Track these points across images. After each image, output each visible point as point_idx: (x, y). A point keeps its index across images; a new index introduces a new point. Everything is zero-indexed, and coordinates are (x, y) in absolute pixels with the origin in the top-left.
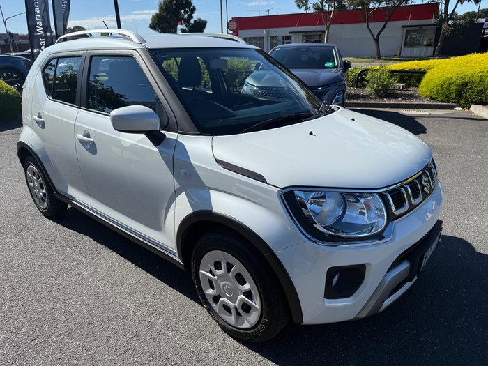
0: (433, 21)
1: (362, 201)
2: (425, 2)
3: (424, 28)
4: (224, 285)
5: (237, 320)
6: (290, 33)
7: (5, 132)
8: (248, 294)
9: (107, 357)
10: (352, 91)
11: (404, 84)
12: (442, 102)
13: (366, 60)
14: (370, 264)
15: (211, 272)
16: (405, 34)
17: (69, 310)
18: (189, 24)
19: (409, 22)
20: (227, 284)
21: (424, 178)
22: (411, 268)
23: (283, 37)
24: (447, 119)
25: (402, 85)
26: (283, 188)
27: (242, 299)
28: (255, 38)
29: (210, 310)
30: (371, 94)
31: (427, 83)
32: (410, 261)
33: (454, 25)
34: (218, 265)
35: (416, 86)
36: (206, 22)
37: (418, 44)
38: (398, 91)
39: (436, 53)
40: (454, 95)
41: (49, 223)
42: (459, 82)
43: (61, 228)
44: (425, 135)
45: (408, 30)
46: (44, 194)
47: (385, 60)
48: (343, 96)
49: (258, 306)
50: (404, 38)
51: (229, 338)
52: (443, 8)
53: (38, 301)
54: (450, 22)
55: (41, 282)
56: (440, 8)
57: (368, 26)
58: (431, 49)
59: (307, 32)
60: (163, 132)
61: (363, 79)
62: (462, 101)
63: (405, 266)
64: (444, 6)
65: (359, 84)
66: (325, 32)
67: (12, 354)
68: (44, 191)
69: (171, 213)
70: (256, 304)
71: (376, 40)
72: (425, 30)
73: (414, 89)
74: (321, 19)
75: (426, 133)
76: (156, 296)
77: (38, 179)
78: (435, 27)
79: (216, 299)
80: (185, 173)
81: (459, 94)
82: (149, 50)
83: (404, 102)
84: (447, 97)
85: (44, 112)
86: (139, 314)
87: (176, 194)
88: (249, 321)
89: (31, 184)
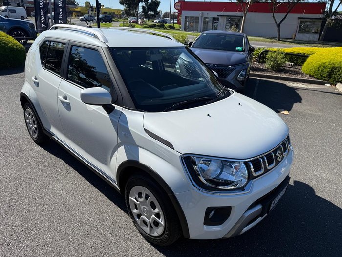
0: (321, 16)
1: (233, 166)
2: (316, 2)
3: (314, 20)
4: (144, 208)
5: (151, 231)
6: (218, 16)
7: (13, 75)
8: (158, 215)
9: (67, 247)
10: (256, 65)
11: (292, 63)
12: (317, 79)
13: (269, 40)
14: (234, 207)
15: (136, 199)
16: (300, 23)
17: (46, 213)
18: (148, 3)
19: (303, 15)
20: (146, 207)
21: (278, 151)
22: (263, 209)
23: (213, 18)
24: (318, 92)
25: (291, 63)
26: (184, 154)
27: (154, 218)
28: (193, 17)
29: (135, 222)
30: (268, 69)
31: (308, 64)
32: (262, 204)
33: (336, 20)
34: (140, 195)
35: (300, 65)
36: (160, 2)
37: (308, 31)
38: (287, 68)
39: (320, 39)
40: (325, 75)
41: (38, 148)
42: (331, 66)
43: (46, 152)
44: (300, 104)
45: (302, 20)
46: (35, 128)
47: (283, 41)
48: (246, 73)
49: (163, 223)
50: (299, 26)
51: (145, 242)
52: (329, 7)
53: (27, 204)
54: (333, 17)
55: (30, 190)
56: (327, 7)
57: (273, 16)
58: (317, 36)
59: (230, 16)
60: (113, 105)
61: (264, 57)
62: (331, 80)
63: (259, 207)
64: (329, 5)
65: (261, 60)
66: (243, 17)
67: (8, 239)
68: (35, 126)
69: (114, 158)
70: (162, 221)
71: (279, 26)
72: (314, 22)
73: (299, 67)
74: (241, 8)
75: (301, 102)
76: (103, 208)
77: (32, 118)
78: (321, 20)
79: (139, 216)
80: (125, 135)
81: (330, 75)
82: (109, 48)
83: (290, 77)
84: (321, 76)
85: (39, 76)
86: (90, 219)
87: (118, 146)
88: (157, 232)
89: (28, 121)
